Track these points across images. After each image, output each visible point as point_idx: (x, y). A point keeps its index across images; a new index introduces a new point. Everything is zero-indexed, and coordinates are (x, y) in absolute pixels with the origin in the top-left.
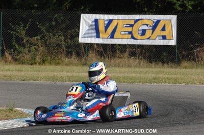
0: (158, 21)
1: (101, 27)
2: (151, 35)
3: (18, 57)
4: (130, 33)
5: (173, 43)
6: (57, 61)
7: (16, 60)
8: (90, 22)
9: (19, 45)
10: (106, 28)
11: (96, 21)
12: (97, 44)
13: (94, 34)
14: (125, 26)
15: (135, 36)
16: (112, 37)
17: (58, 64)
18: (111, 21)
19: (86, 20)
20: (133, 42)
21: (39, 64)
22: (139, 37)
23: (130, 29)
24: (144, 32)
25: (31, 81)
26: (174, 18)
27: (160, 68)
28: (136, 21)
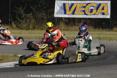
0: (100, 4)
1: (67, 8)
2: (95, 12)
3: (19, 26)
4: (84, 11)
5: (108, 17)
7: (18, 27)
8: (61, 5)
9: (20, 18)
10: (70, 8)
12: (65, 18)
14: (81, 7)
15: (86, 13)
16: (73, 13)
17: (42, 29)
18: (72, 4)
21: (32, 29)
22: (89, 14)
23: (83, 9)
24: (92, 11)
25: (27, 39)
26: (109, 2)
27: (101, 31)
28: (87, 4)
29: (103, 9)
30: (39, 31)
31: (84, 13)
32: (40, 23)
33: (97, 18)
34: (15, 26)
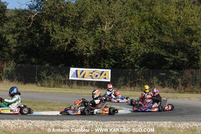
0: (103, 72)
1: (79, 73)
2: (100, 77)
4: (91, 76)
5: (109, 80)
7: (42, 86)
10: (81, 73)
11: (77, 71)
13: (76, 76)
14: (89, 73)
15: (93, 78)
16: (83, 77)
18: (83, 71)
19: (73, 70)
20: (92, 80)
21: (52, 87)
22: (95, 78)
23: (91, 75)
24: (97, 76)
26: (110, 71)
28: (94, 71)
29: (105, 75)
30: (59, 89)
32: (58, 83)
34: (40, 85)
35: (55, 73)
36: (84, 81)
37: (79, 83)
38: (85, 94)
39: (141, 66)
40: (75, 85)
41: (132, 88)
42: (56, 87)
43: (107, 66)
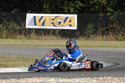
5: (75, 28)
6: (14, 37)
8: (31, 18)
10: (40, 20)
14: (50, 19)
17: (15, 38)
18: (42, 17)
20: (54, 28)
21: (5, 38)
28: (56, 17)
30: (14, 40)
31: (53, 24)
32: (12, 33)
33: (65, 29)
35: (8, 20)
36: (45, 30)
37: (38, 32)
38: (46, 45)
39: (115, 9)
40: (33, 35)
41: (105, 37)
42: (10, 38)
43: (72, 10)
